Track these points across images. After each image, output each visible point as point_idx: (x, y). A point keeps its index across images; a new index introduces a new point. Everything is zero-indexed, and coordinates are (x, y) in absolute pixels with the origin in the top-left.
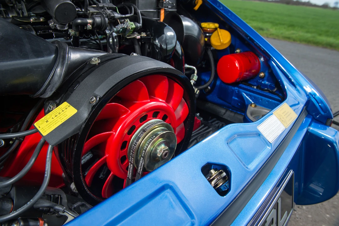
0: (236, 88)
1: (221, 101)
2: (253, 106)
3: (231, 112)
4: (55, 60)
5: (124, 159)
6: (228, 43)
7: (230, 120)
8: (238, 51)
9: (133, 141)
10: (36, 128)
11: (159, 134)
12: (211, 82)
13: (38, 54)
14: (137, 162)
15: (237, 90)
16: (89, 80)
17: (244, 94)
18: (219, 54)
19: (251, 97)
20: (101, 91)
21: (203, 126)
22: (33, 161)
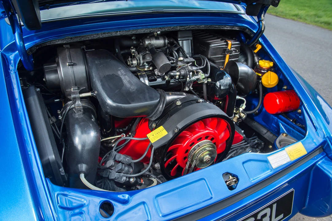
0: (275, 118)
1: (263, 123)
2: (284, 135)
3: (271, 133)
4: (159, 102)
5: (185, 158)
6: (274, 84)
7: (268, 139)
8: (285, 87)
9: (192, 150)
10: (147, 137)
11: (206, 150)
12: (259, 108)
13: (151, 99)
14: (192, 161)
15: (276, 119)
16: (175, 117)
17: (281, 124)
18: (266, 90)
19: (285, 127)
20: (180, 126)
21: (244, 141)
22: (146, 153)
